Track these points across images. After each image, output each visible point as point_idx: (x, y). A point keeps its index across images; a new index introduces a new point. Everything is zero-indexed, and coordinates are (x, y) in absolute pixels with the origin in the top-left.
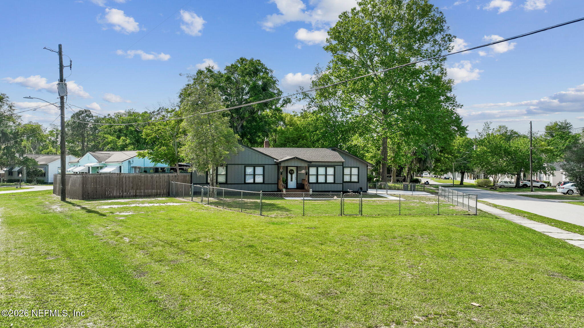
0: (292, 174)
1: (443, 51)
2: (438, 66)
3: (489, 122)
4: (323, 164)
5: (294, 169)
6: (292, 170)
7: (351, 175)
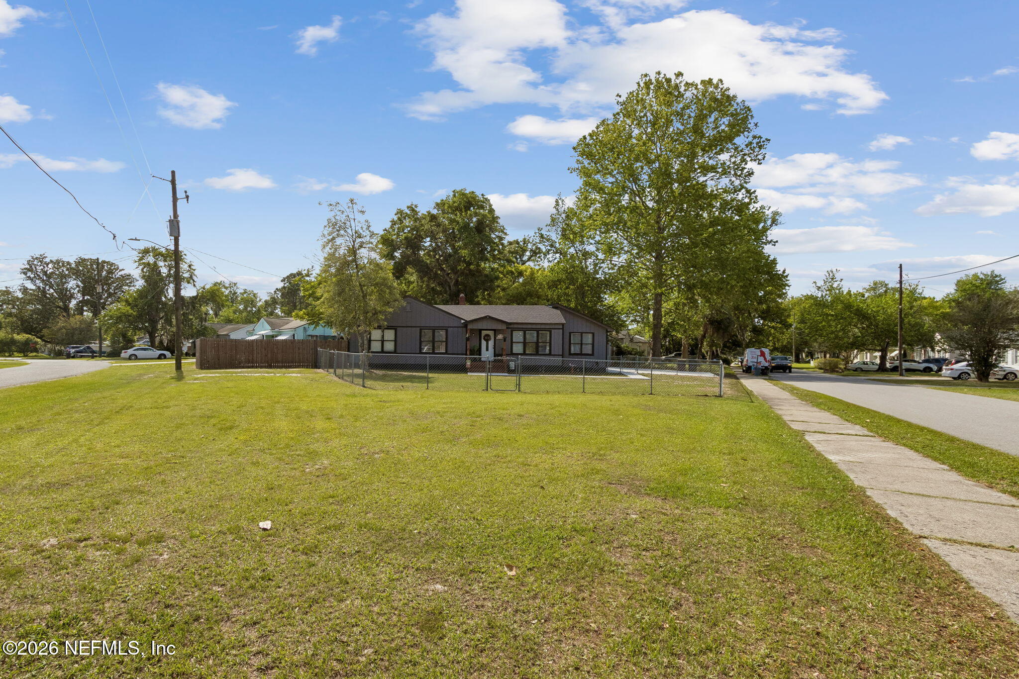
0: (487, 341)
1: (749, 163)
2: (742, 187)
3: (834, 270)
4: (534, 326)
5: (491, 333)
6: (488, 335)
7: (582, 344)
